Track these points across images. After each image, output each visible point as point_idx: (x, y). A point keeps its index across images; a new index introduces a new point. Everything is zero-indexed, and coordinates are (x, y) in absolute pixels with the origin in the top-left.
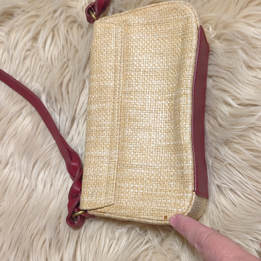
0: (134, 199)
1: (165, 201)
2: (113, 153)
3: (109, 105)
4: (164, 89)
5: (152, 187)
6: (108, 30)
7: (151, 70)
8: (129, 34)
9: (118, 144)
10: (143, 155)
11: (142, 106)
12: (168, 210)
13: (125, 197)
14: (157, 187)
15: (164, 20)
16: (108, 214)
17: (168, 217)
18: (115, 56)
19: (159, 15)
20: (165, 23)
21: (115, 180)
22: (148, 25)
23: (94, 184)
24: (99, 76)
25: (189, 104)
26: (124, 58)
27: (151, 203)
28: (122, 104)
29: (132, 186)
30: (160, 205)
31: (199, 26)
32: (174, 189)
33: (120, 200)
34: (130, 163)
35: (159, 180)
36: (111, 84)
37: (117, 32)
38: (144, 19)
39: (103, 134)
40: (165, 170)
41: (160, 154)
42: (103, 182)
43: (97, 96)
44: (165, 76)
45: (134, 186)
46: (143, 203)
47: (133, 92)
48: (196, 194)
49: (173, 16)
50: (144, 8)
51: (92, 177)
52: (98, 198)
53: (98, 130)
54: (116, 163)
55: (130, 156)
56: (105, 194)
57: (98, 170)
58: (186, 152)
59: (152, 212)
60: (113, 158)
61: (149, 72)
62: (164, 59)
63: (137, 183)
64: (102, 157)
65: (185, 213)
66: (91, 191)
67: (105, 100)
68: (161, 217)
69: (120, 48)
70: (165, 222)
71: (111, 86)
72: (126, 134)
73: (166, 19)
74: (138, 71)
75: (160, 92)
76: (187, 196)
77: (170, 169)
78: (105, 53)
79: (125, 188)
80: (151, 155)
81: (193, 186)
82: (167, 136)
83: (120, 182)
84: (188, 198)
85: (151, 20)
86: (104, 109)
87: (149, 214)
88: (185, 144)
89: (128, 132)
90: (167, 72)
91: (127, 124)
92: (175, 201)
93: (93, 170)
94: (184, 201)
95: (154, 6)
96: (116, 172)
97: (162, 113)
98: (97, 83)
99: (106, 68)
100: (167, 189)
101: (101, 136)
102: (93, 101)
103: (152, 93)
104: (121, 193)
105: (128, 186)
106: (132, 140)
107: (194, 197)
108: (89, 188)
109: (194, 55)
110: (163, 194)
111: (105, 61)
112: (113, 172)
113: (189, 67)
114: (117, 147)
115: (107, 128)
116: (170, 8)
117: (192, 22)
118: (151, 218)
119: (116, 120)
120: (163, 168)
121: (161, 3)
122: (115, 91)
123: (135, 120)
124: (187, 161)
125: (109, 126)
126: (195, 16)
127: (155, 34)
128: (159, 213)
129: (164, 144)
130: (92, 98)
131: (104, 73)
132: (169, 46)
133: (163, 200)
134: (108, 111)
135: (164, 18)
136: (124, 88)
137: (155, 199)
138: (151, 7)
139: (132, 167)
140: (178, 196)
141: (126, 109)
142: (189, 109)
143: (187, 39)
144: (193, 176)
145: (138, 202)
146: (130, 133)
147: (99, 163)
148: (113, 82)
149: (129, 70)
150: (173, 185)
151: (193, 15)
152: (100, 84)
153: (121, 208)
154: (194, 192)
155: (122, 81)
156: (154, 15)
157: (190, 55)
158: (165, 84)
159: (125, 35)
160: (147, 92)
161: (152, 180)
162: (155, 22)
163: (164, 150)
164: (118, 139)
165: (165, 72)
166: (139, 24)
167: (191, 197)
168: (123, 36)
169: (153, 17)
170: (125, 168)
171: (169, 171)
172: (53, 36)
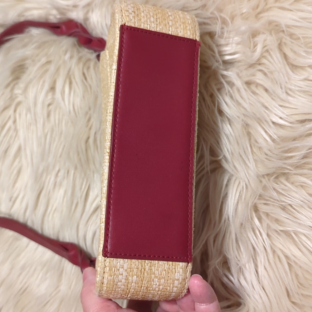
172: (71, 83)
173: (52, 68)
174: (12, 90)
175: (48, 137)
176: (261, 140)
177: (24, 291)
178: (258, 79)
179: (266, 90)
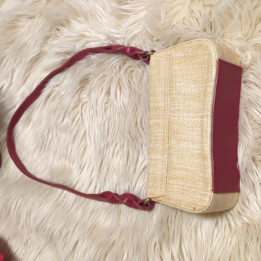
0: (177, 192)
1: (195, 196)
2: (164, 157)
3: (161, 121)
4: (198, 108)
5: (188, 185)
6: (158, 63)
7: (189, 93)
8: (173, 65)
9: (167, 151)
10: (183, 160)
11: (182, 122)
12: (196, 204)
13: (171, 191)
14: (192, 185)
15: (195, 54)
16: (162, 202)
17: (196, 208)
18: (164, 82)
19: (191, 50)
20: (196, 56)
21: (166, 178)
22: (185, 58)
23: (153, 180)
24: (154, 98)
25: (209, 123)
26: (170, 84)
27: (187, 197)
28: (170, 120)
29: (176, 183)
30: (191, 199)
31: (217, 60)
32: (201, 188)
33: (169, 193)
34: (175, 166)
35: (193, 180)
36: (162, 105)
37: (164, 64)
38: (182, 53)
39: (158, 143)
40: (197, 172)
41: (194, 160)
42: (158, 179)
43: (153, 114)
44: (198, 98)
45: (177, 183)
46: (182, 197)
47: (176, 111)
48: (214, 193)
49: (201, 51)
50: (182, 44)
51: (152, 174)
52: (155, 190)
53: (155, 139)
54: (166, 165)
55: (175, 161)
56: (160, 187)
57: (155, 170)
58: (207, 161)
59: (186, 204)
60: (164, 161)
61: (187, 95)
62: (197, 85)
63: (179, 181)
64: (157, 160)
65: (206, 207)
66: (151, 185)
67: (158, 117)
68: (192, 208)
69: (167, 76)
70: (195, 212)
71: (162, 106)
72: (172, 144)
73: (197, 53)
74: (179, 94)
75: (195, 111)
76: (207, 194)
77: (200, 172)
78: (157, 80)
79: (172, 184)
80: (189, 160)
81: (212, 186)
82: (199, 146)
83: (168, 180)
84: (208, 195)
85: (187, 54)
86: (158, 124)
87: (185, 205)
88: (206, 155)
89: (173, 142)
90: (199, 95)
91: (172, 136)
92: (201, 197)
93: (152, 169)
94: (206, 198)
95: (188, 43)
96: (166, 172)
97: (196, 127)
98: (153, 104)
99: (158, 92)
100: (197, 187)
101: (156, 145)
102: (151, 118)
103: (189, 112)
104: (169, 188)
105: (173, 183)
106: (176, 148)
107: (212, 195)
108: (150, 183)
109: (213, 84)
110: (194, 191)
111: (157, 87)
112: (165, 172)
113: (209, 94)
114: (167, 153)
115: (160, 138)
116: (198, 45)
117: (212, 57)
118: (186, 208)
119: (166, 133)
120: (196, 171)
121: (192, 41)
122: (165, 110)
123: (177, 133)
124: (207, 168)
125: (162, 137)
126: (214, 52)
127: (191, 65)
128: (191, 205)
129: (197, 152)
130: (151, 115)
131: (157, 96)
132: (200, 75)
133: (194, 196)
134: (161, 125)
135: (195, 52)
136: (170, 107)
137: (189, 194)
138: (186, 43)
139: (176, 169)
140: (203, 194)
141: (172, 124)
142: (209, 127)
143: (209, 71)
144: (212, 179)
145: (180, 195)
146: (175, 143)
147: (156, 164)
148: (163, 103)
149: (173, 94)
150: (201, 184)
151: (213, 51)
152: (155, 104)
153: (169, 198)
154: (212, 192)
155: (169, 102)
156: (188, 51)
157: (210, 84)
158: (198, 105)
159: (170, 66)
160: (186, 111)
161: (189, 179)
162: (190, 55)
163: (197, 157)
164: (167, 147)
165: (198, 95)
166: (179, 57)
167: (210, 195)
168: (169, 67)
169: (188, 52)
170: (172, 169)
171: (199, 173)
172: (120, 89)
173: (107, 79)
174: (80, 95)
175: (107, 124)
176: (255, 116)
177: (94, 227)
178: (251, 78)
179: (257, 86)
